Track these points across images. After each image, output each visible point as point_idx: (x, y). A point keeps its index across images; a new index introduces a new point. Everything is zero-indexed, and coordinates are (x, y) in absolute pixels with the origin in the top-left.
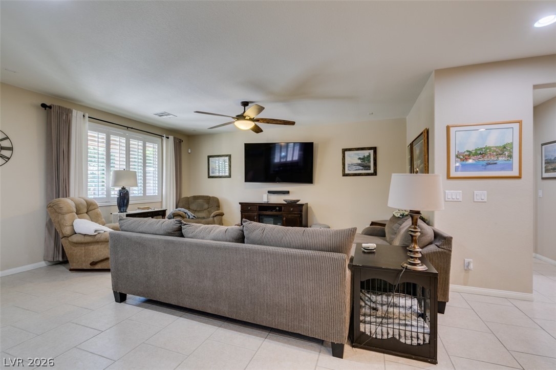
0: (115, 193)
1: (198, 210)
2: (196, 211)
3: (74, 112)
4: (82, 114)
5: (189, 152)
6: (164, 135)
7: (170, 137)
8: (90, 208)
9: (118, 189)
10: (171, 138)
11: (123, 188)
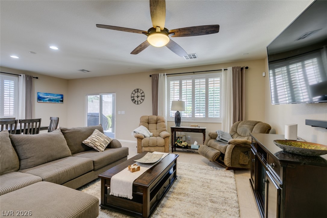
0: (173, 114)
1: (242, 135)
2: (240, 135)
3: (160, 74)
4: (163, 74)
5: (264, 75)
6: (223, 69)
7: (228, 68)
8: (158, 121)
9: (175, 112)
10: (230, 69)
11: (178, 112)
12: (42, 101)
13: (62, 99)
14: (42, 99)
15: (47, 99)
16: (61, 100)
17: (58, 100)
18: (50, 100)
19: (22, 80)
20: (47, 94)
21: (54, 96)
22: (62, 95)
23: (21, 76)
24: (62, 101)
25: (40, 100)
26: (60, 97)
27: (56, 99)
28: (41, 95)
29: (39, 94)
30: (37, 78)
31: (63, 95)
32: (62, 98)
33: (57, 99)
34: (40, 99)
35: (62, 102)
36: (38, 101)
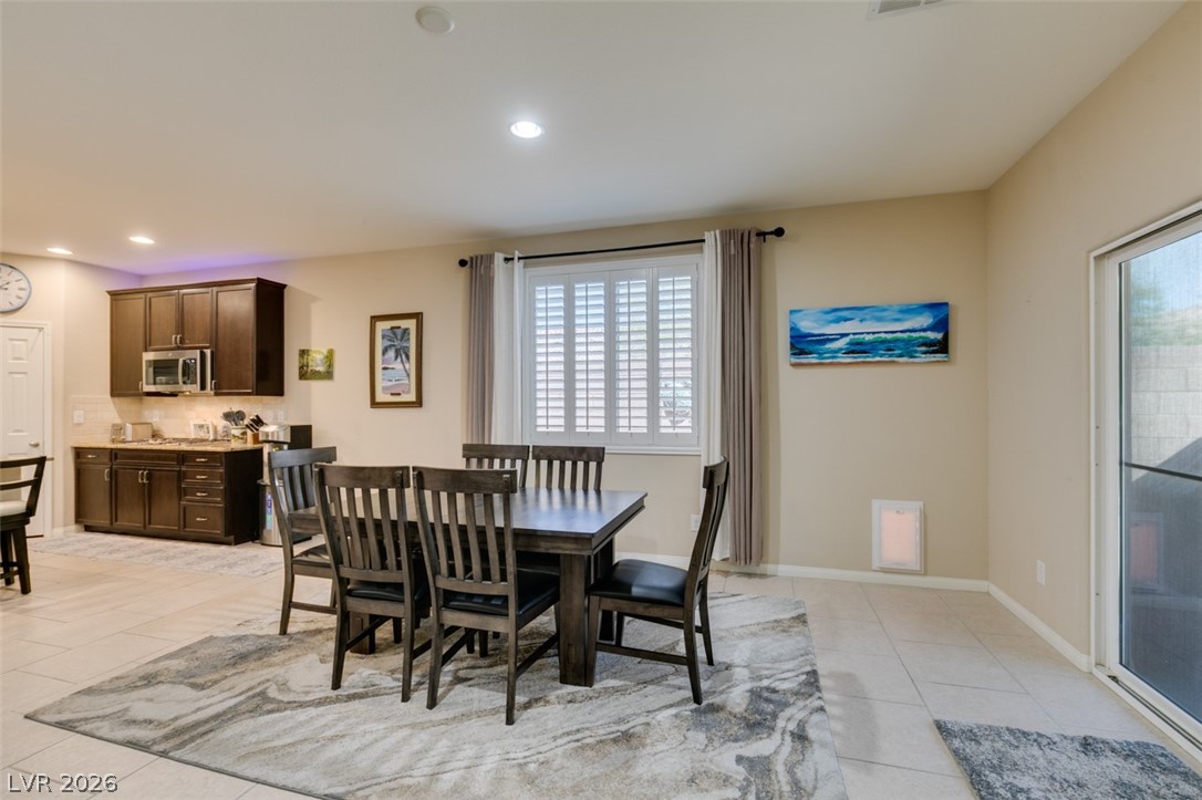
12: (812, 359)
13: (939, 336)
14: (811, 348)
16: (928, 343)
17: (908, 342)
18: (858, 348)
19: (708, 260)
20: (838, 314)
21: (879, 319)
24: (942, 347)
25: (802, 352)
26: (925, 320)
27: (897, 340)
28: (807, 326)
29: (796, 317)
30: (779, 232)
31: (946, 304)
32: (942, 324)
33: (905, 335)
34: (802, 344)
35: (939, 357)
36: (794, 360)
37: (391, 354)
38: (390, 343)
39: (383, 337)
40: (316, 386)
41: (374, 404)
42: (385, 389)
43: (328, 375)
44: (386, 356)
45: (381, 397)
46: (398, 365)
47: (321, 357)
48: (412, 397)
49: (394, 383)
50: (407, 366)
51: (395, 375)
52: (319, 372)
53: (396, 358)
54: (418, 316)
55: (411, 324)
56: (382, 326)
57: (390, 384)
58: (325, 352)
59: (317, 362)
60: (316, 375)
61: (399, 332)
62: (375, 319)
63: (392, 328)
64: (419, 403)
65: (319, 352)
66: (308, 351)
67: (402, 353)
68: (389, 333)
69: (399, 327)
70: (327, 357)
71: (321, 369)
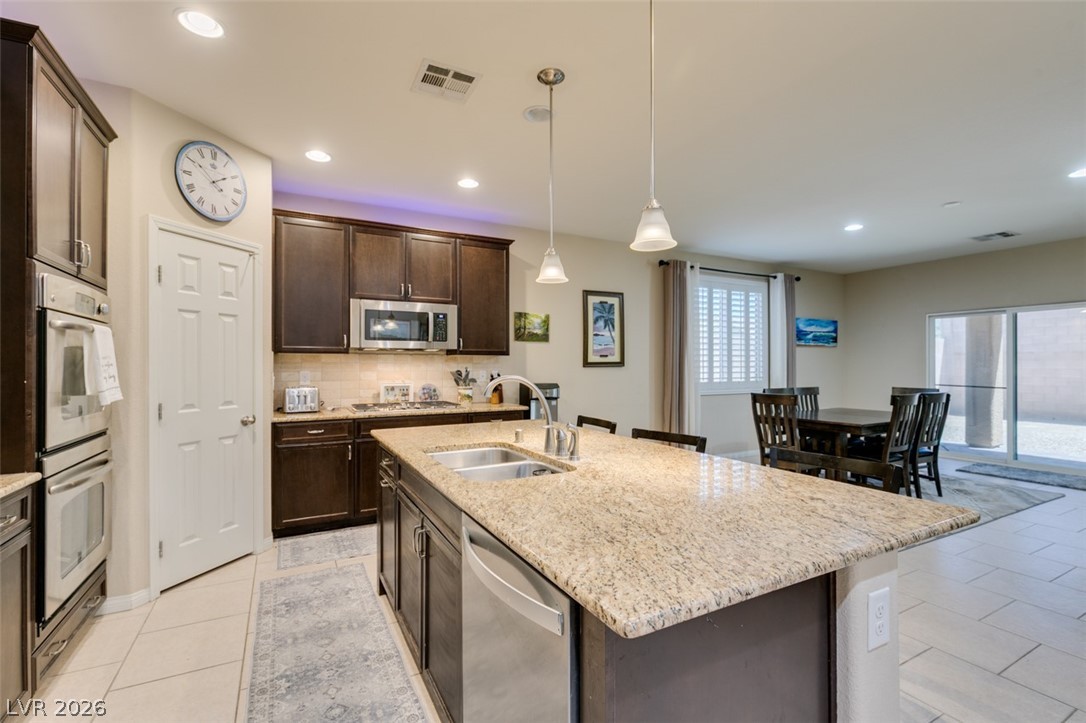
12: (802, 343)
14: (803, 337)
15: (810, 336)
16: (833, 338)
17: (827, 337)
18: (816, 339)
19: (778, 287)
20: (811, 322)
21: (821, 326)
22: (835, 322)
23: (775, 277)
24: (835, 340)
25: (800, 339)
26: (831, 328)
27: (825, 336)
28: (802, 326)
29: (798, 322)
30: (798, 279)
31: (837, 322)
32: (835, 331)
33: (827, 334)
34: (800, 335)
35: (834, 344)
36: (798, 343)
37: (601, 323)
38: (600, 314)
39: (595, 309)
40: (531, 347)
41: (586, 364)
42: (595, 351)
43: (545, 338)
44: (597, 325)
45: (592, 358)
46: (606, 333)
47: (539, 321)
48: (616, 358)
49: (603, 347)
50: (613, 334)
51: (605, 340)
52: (536, 334)
53: (605, 327)
54: (620, 295)
55: (615, 301)
56: (593, 300)
57: (600, 347)
58: (543, 317)
59: (534, 324)
60: (533, 337)
61: (607, 306)
62: (587, 293)
63: (601, 303)
64: (621, 363)
65: (537, 317)
66: (525, 314)
67: (609, 323)
68: (599, 306)
69: (606, 303)
70: (545, 322)
71: (539, 332)
